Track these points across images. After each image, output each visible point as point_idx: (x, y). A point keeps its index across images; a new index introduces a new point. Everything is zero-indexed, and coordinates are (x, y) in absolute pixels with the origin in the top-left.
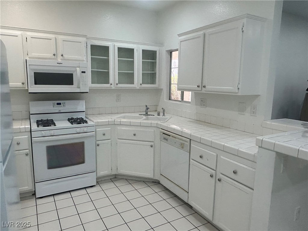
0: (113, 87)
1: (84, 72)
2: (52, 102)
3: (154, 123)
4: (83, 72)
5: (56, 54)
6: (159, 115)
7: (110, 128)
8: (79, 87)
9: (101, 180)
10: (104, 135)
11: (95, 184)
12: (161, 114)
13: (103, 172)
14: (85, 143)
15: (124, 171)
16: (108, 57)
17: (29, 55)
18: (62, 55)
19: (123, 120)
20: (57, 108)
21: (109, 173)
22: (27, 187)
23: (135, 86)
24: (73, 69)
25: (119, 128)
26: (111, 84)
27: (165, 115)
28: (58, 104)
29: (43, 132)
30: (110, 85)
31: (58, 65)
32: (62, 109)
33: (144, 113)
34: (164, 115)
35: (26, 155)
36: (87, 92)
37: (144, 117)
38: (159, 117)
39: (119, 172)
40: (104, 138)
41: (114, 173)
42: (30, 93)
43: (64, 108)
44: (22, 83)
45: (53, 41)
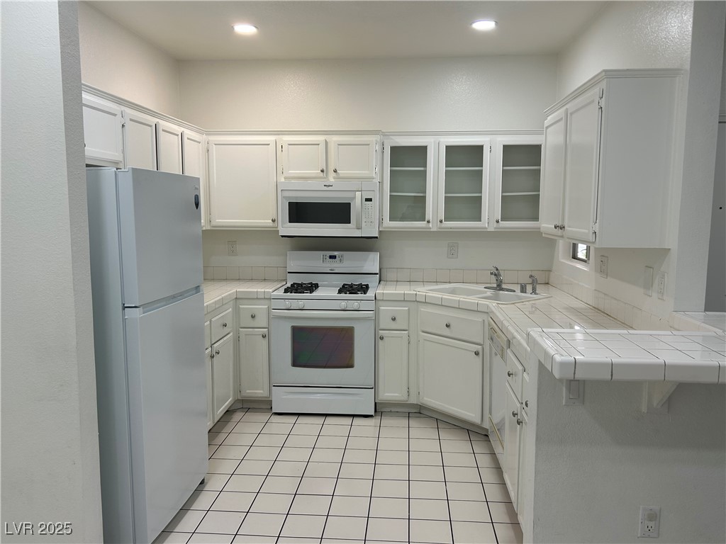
0: (433, 227)
1: (370, 200)
2: (321, 253)
3: (483, 304)
4: (367, 200)
5: (325, 169)
6: (523, 290)
7: (407, 308)
8: (359, 228)
9: (391, 411)
10: (394, 319)
11: (373, 413)
12: (529, 288)
13: (390, 393)
14: (355, 331)
15: (432, 400)
16: (425, 166)
17: (285, 175)
18: (335, 171)
19: (446, 296)
20: (328, 265)
21: (402, 398)
22: (261, 391)
23: (484, 226)
24: (350, 195)
25: (423, 309)
26: (428, 222)
27: (537, 292)
28: (331, 257)
29: (287, 302)
30: (425, 222)
31: (326, 188)
32: (336, 266)
33: (495, 285)
34: (534, 291)
35: (263, 336)
36: (377, 237)
37: (489, 293)
38: (523, 294)
39: (424, 402)
40: (393, 325)
41: (413, 400)
42: (282, 236)
43: (341, 265)
44: (272, 220)
45: (322, 147)
